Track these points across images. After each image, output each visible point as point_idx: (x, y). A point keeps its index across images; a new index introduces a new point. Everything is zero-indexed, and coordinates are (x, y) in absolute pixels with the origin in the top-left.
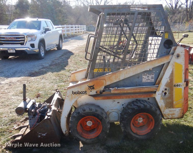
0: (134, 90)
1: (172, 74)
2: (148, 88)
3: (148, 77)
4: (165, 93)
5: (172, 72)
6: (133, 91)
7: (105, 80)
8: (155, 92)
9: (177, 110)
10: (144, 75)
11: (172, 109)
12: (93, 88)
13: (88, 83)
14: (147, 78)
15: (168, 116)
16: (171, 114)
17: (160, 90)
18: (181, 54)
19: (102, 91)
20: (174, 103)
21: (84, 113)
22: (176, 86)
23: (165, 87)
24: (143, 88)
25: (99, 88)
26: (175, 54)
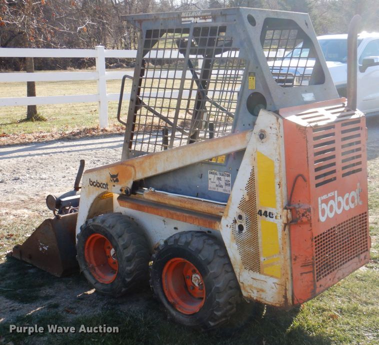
0: (181, 201)
1: (252, 180)
2: (209, 204)
3: (219, 179)
4: (241, 228)
5: (253, 174)
6: (178, 204)
7: (134, 167)
8: (219, 218)
9: (271, 281)
10: (212, 173)
11: (257, 275)
12: (117, 181)
13: (110, 168)
14: (217, 182)
15: (250, 291)
16: (256, 289)
17: (229, 215)
18: (268, 131)
19: (128, 189)
20: (262, 259)
21: (92, 225)
22: (264, 215)
23: (239, 212)
24: (200, 202)
25: (126, 182)
26: (257, 129)
